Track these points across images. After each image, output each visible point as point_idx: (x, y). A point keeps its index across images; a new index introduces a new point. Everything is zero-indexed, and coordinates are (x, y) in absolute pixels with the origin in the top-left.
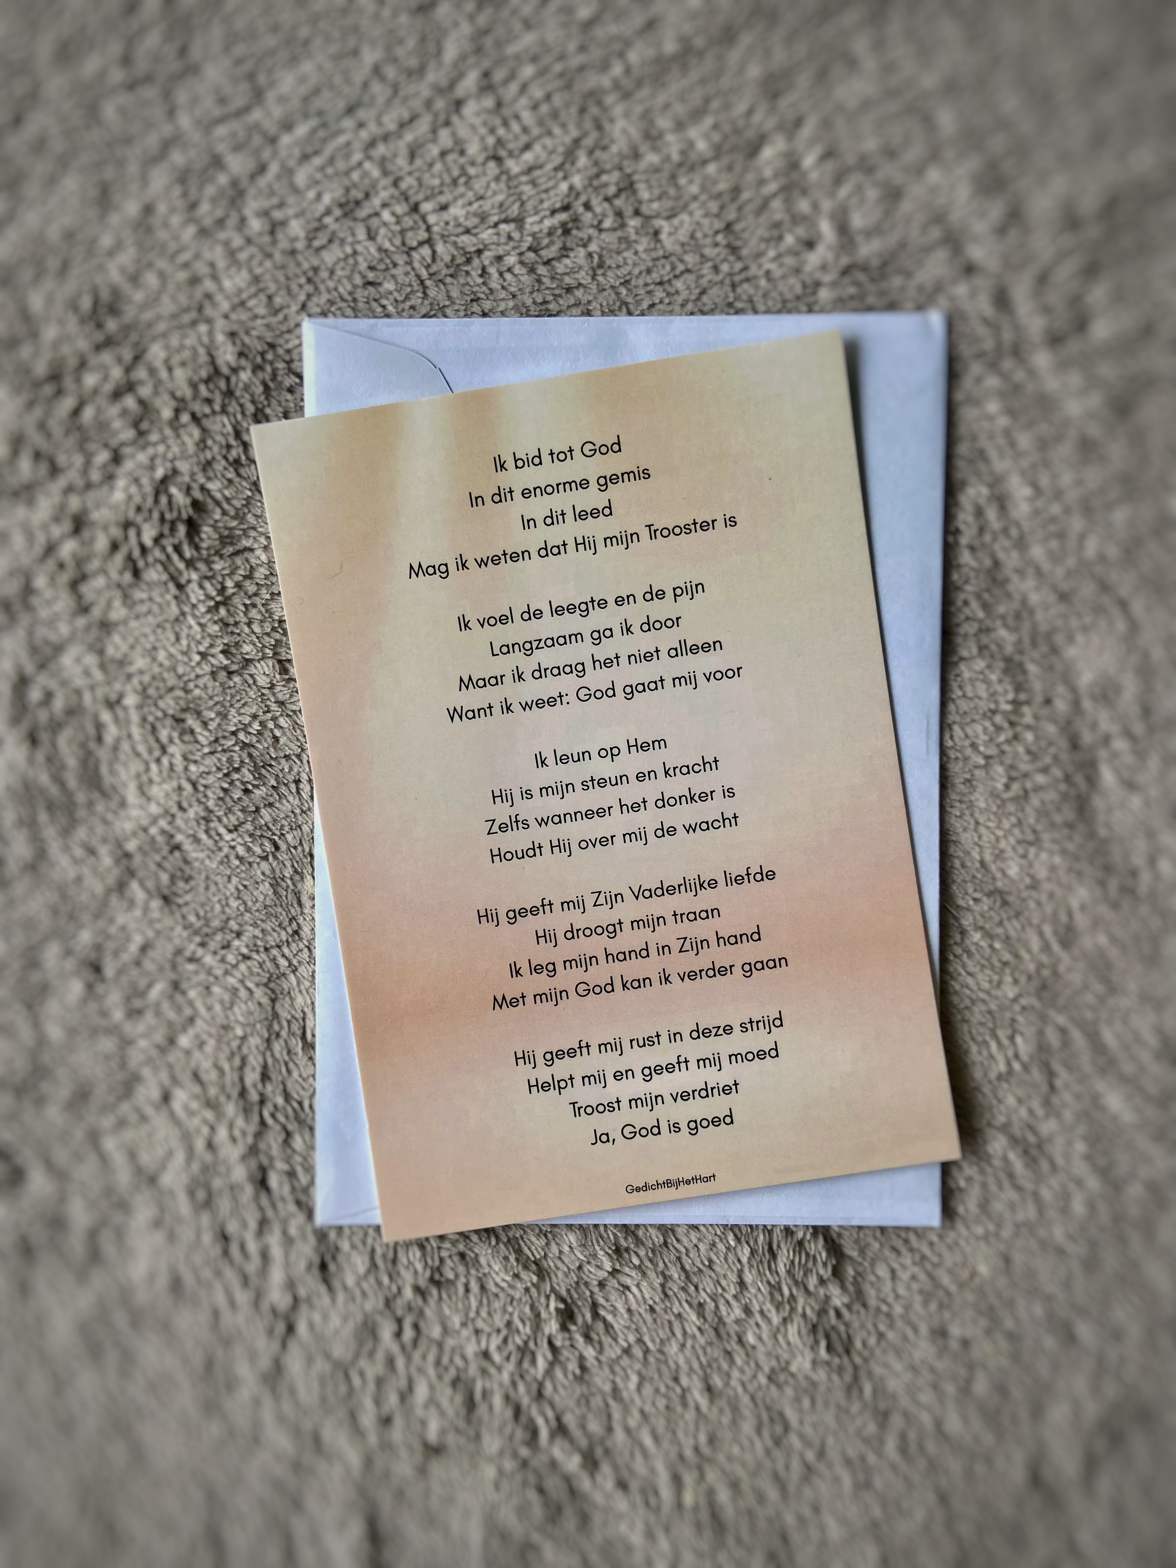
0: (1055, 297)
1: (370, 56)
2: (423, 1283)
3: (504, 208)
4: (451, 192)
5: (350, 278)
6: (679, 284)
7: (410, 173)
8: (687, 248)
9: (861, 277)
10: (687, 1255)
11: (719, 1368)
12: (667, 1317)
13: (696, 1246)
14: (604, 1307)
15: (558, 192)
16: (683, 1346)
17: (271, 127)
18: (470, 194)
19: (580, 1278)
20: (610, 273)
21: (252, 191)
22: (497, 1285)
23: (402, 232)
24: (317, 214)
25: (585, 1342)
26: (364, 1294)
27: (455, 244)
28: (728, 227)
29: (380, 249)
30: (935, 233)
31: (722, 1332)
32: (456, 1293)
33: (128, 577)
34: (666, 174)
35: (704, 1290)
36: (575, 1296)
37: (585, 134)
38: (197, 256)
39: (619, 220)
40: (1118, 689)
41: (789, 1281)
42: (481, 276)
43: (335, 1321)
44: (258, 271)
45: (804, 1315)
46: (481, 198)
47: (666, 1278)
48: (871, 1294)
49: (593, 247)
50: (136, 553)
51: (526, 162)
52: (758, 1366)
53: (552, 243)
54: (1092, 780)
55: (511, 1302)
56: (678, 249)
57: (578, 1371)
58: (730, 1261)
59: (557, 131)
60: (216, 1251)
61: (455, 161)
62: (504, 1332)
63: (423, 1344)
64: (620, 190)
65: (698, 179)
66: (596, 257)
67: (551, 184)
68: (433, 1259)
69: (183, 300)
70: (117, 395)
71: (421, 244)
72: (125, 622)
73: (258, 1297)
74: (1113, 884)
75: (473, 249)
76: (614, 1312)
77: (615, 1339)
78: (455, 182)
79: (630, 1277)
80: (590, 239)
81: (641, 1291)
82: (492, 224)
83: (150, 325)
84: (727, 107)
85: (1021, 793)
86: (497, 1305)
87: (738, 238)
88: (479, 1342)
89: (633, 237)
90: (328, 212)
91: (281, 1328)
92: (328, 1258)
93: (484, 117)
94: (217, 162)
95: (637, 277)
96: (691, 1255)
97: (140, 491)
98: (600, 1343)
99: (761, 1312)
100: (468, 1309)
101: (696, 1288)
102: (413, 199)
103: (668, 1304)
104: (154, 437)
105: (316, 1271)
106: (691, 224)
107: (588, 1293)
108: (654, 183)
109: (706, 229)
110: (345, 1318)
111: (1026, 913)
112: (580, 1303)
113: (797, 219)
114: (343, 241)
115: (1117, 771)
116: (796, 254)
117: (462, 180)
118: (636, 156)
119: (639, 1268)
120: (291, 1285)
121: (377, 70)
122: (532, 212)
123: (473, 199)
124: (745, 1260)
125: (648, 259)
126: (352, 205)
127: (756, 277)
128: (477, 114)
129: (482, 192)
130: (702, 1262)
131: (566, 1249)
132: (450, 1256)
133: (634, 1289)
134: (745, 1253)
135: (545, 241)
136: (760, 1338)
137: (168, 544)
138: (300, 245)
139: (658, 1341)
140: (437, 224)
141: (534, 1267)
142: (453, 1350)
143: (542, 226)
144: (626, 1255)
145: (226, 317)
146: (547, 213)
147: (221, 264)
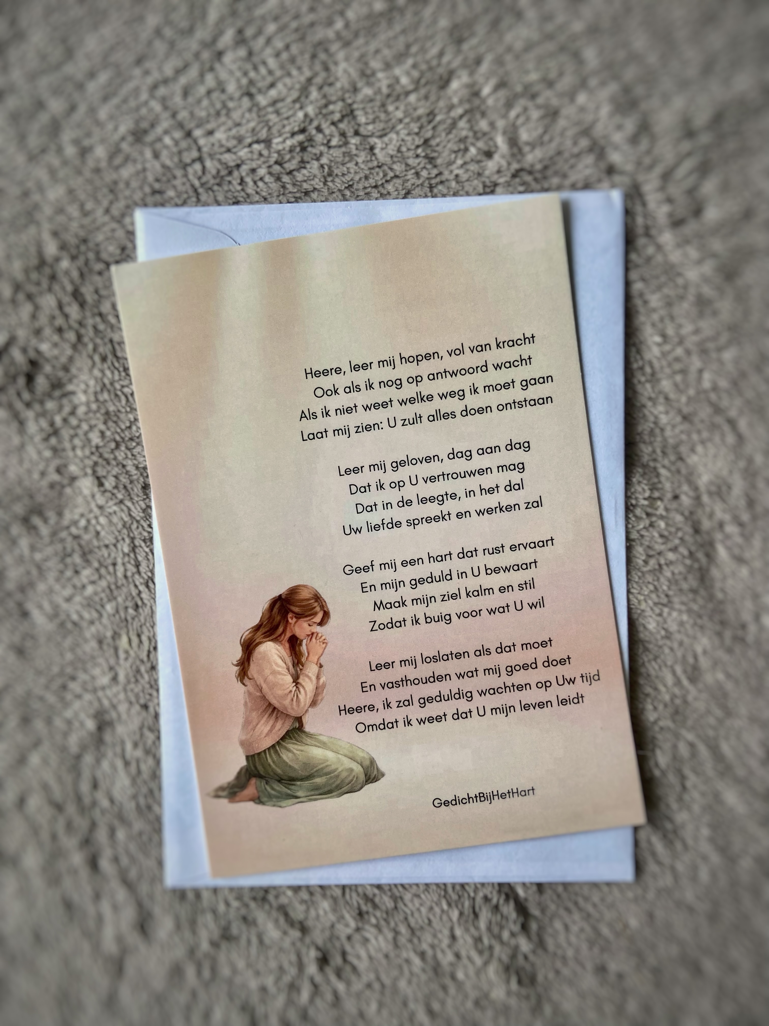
0: (675, 190)
1: (152, 20)
6: (390, 187)
8: (395, 159)
9: (528, 178)
13: (418, 910)
20: (337, 180)
27: (220, 161)
34: (378, 103)
40: (729, 487)
42: (240, 184)
45: (500, 960)
46: (238, 125)
48: (550, 943)
49: (324, 160)
53: (293, 158)
54: (710, 556)
56: (388, 160)
66: (326, 167)
74: (728, 634)
75: (232, 164)
78: (218, 114)
85: (657, 567)
87: (435, 151)
89: (354, 152)
95: (358, 182)
111: (662, 657)
114: (135, 161)
115: (728, 549)
117: (224, 112)
121: (158, 32)
122: (277, 135)
127: (447, 180)
130: (423, 922)
134: (455, 914)
135: (288, 157)
136: (467, 975)
146: (288, 135)
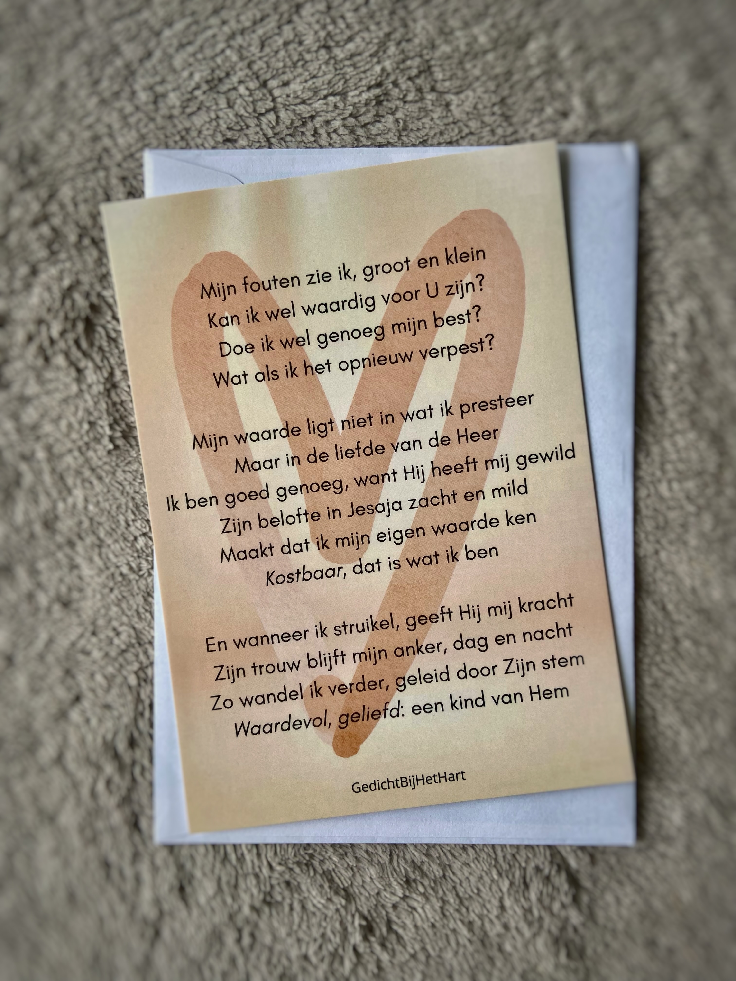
2: (257, 904)
3: (331, 85)
4: (292, 72)
5: (213, 136)
7: (260, 58)
10: (461, 885)
11: (484, 970)
12: (444, 931)
14: (396, 923)
15: (374, 73)
16: (456, 953)
17: (156, 24)
18: (307, 73)
19: (378, 901)
21: (141, 71)
22: (314, 906)
23: (253, 102)
24: (189, 89)
25: (382, 949)
26: (213, 910)
28: (503, 101)
29: (236, 115)
30: (660, 109)
31: (487, 943)
32: (283, 911)
33: (40, 362)
35: (474, 911)
36: (374, 915)
37: (395, 30)
38: (98, 120)
39: (420, 95)
41: (539, 906)
43: (191, 929)
44: (144, 131)
47: (444, 901)
50: (46, 343)
51: (349, 50)
52: (513, 969)
55: (325, 919)
57: (376, 971)
58: (494, 890)
59: (373, 27)
60: (100, 874)
61: (295, 49)
62: (320, 941)
63: (257, 947)
64: (420, 72)
65: (480, 65)
67: (367, 67)
68: (265, 885)
69: (87, 152)
70: (35, 224)
71: (268, 111)
72: (37, 396)
73: (133, 909)
76: (404, 927)
77: (404, 947)
79: (417, 901)
80: (397, 108)
81: (424, 911)
82: (322, 97)
83: (61, 171)
84: (502, 11)
86: (314, 921)
88: (300, 948)
90: (198, 87)
91: (150, 932)
92: (185, 883)
93: (317, 16)
94: (115, 50)
96: (464, 885)
97: (51, 296)
98: (393, 950)
99: (517, 929)
100: (292, 923)
101: (467, 909)
102: (262, 78)
103: (446, 922)
104: (63, 256)
105: (176, 892)
106: (474, 98)
107: (384, 913)
108: (447, 68)
109: (486, 102)
110: (199, 927)
112: (378, 920)
113: (555, 96)
116: (554, 122)
118: (433, 47)
119: (424, 895)
120: (157, 902)
123: (308, 78)
124: (505, 889)
125: (441, 124)
126: (216, 82)
128: (313, 15)
129: (315, 72)
131: (368, 880)
132: (279, 884)
133: (420, 910)
137: (71, 336)
138: (176, 112)
139: (437, 949)
140: (280, 97)
141: (343, 893)
142: (281, 954)
143: (360, 98)
144: (414, 885)
145: (119, 165)
147: (116, 126)
